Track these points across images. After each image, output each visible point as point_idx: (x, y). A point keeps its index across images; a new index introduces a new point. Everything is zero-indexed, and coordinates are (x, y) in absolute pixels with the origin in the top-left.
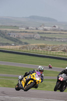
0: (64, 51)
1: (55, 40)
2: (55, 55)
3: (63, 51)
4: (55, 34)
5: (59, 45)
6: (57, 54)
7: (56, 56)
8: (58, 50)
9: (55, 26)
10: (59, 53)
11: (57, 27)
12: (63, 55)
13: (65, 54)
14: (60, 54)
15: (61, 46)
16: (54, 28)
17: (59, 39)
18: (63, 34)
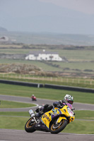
0: (18, 72)
1: (4, 56)
2: (5, 78)
3: (15, 72)
4: (4, 48)
5: (9, 64)
6: (8, 76)
7: (6, 80)
8: (9, 71)
9: (4, 38)
10: (10, 74)
11: (7, 39)
12: (16, 77)
13: (18, 76)
14: (12, 77)
15: (13, 65)
16: (3, 40)
17: (10, 55)
18: (15, 48)
